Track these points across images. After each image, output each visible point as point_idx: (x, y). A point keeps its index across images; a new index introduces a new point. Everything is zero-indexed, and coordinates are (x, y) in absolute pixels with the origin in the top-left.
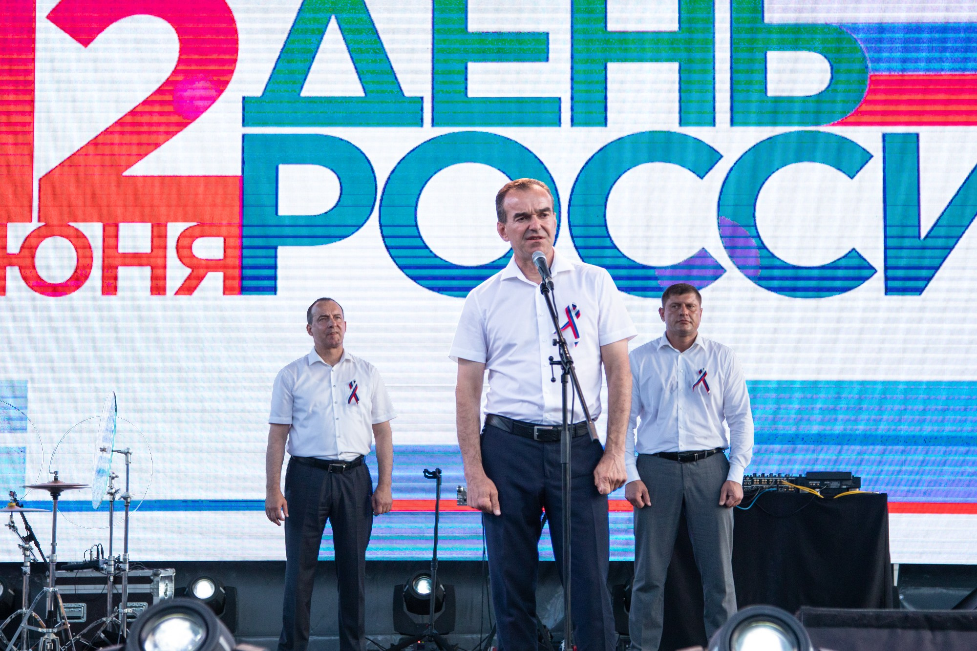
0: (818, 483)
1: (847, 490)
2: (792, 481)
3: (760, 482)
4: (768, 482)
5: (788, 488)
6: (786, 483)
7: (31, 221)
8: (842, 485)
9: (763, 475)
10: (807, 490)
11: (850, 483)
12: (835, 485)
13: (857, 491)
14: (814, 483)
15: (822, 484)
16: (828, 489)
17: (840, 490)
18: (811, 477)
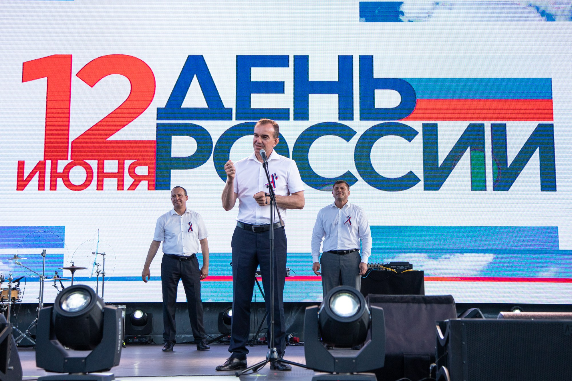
0: (395, 267)
1: (407, 269)
2: (384, 266)
3: (371, 266)
4: (374, 266)
5: (382, 269)
6: (382, 267)
7: (67, 159)
8: (405, 267)
9: (372, 264)
10: (390, 269)
11: (408, 266)
12: (402, 267)
13: (411, 270)
14: (393, 267)
15: (397, 267)
16: (399, 269)
17: (404, 269)
18: (392, 264)
